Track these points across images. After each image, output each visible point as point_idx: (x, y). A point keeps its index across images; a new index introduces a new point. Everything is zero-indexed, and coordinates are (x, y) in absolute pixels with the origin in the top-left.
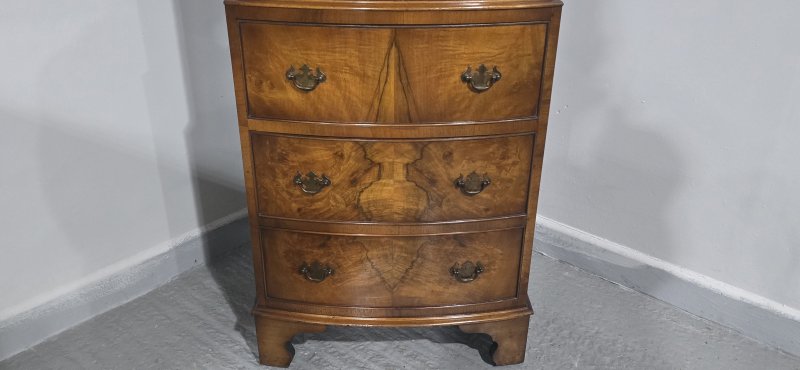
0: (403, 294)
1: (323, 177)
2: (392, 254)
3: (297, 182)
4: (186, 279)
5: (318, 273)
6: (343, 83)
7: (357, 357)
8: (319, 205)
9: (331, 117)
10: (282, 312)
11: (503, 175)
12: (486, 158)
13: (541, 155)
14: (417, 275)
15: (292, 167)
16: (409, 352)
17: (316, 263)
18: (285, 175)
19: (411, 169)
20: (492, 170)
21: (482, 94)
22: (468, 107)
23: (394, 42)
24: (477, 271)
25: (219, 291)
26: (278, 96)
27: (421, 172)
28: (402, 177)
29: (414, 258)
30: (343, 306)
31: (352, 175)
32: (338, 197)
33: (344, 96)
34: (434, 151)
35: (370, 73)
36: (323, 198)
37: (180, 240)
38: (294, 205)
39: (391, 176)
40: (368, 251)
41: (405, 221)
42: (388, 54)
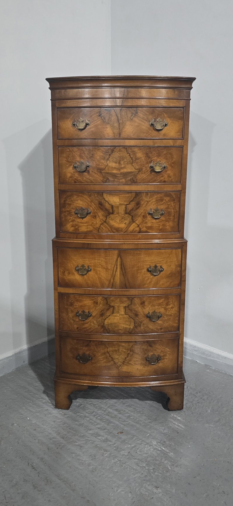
0: (124, 370)
1: (89, 312)
2: (119, 350)
3: (77, 315)
4: (19, 371)
5: (85, 359)
6: (98, 272)
7: (102, 406)
8: (86, 325)
9: (93, 286)
10: (67, 379)
11: (167, 313)
12: (160, 304)
13: (184, 304)
14: (130, 360)
15: (76, 308)
16: (127, 404)
17: (84, 354)
18: (72, 312)
19: (127, 309)
20: (162, 310)
21: (156, 277)
22: (150, 282)
23: (119, 255)
24: (158, 359)
25: (35, 376)
26: (71, 277)
27: (131, 310)
28: (123, 313)
29: (129, 352)
30: (95, 376)
31: (101, 312)
32: (95, 322)
33: (99, 278)
34: (137, 301)
35: (109, 268)
36: (88, 323)
37: (17, 350)
38: (75, 325)
39: (118, 312)
40: (108, 348)
41: (124, 333)
42: (117, 260)
